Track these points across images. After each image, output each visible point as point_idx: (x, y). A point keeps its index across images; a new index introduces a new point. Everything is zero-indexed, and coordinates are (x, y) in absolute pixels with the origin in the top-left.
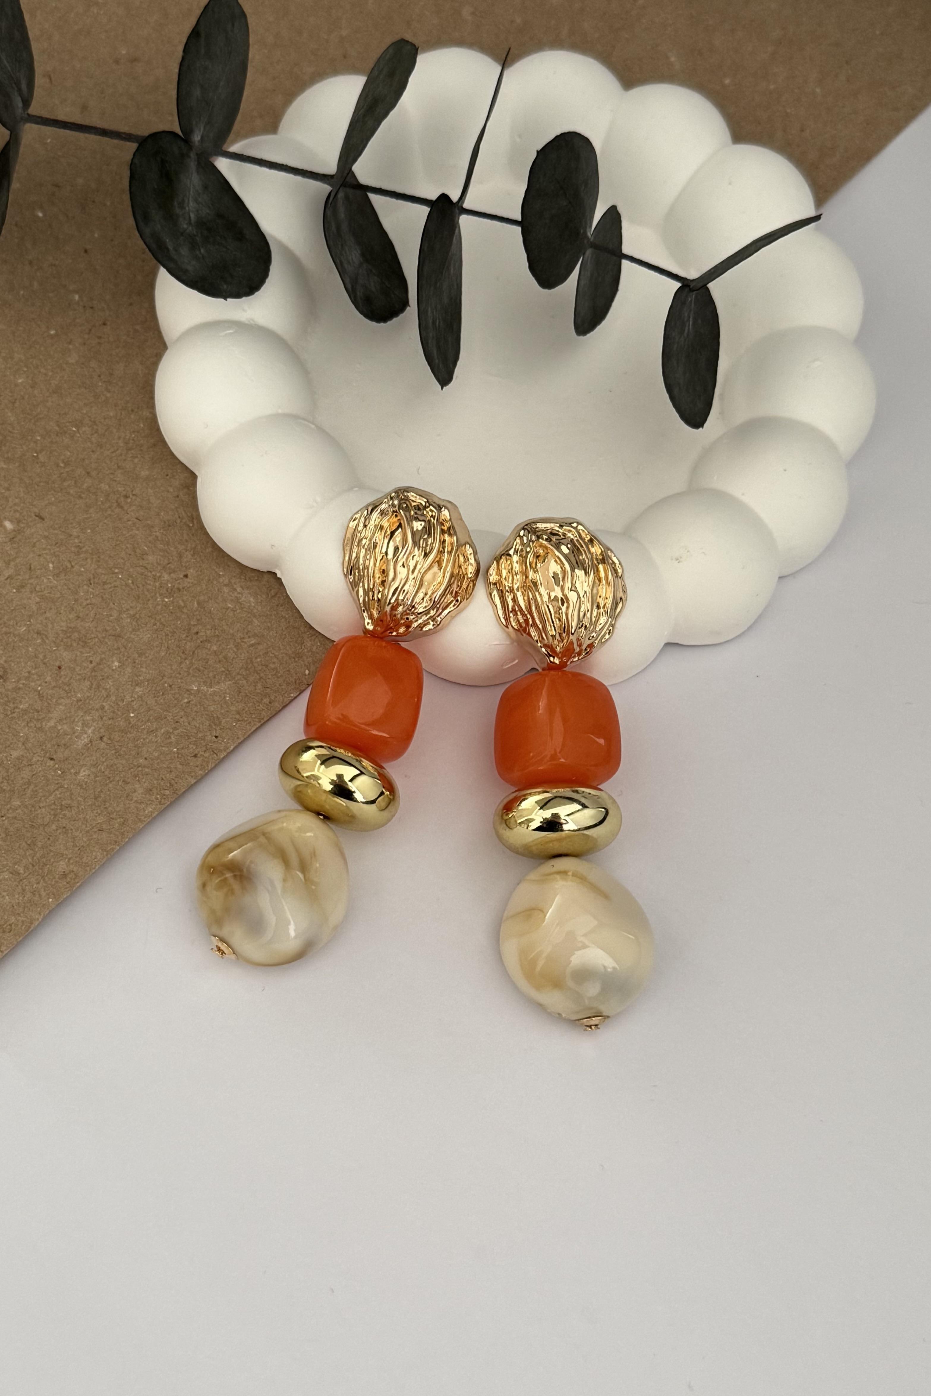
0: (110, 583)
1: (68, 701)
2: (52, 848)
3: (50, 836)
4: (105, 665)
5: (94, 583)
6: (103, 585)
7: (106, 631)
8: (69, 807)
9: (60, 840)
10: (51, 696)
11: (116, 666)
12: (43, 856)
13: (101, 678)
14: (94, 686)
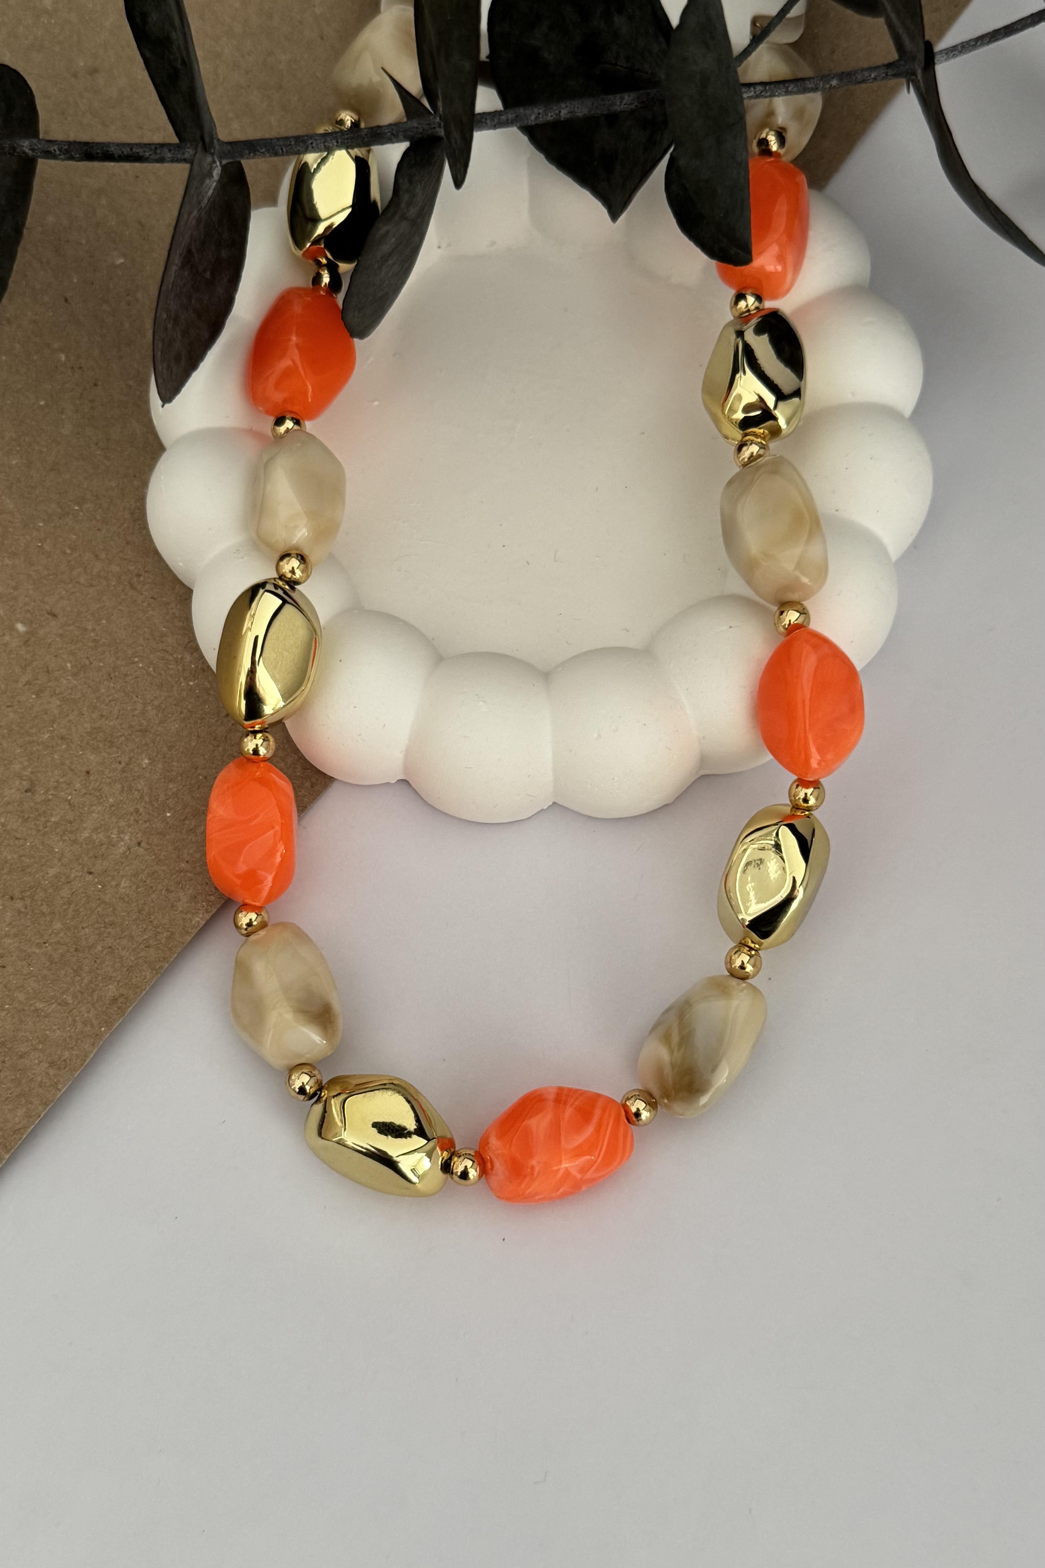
0: (132, 675)
1: (99, 808)
2: (99, 972)
3: (97, 958)
4: (135, 764)
5: (115, 677)
6: (124, 677)
7: (132, 727)
8: (112, 924)
9: (107, 963)
10: (82, 804)
11: (146, 763)
12: (91, 982)
13: (131, 778)
14: (125, 789)
